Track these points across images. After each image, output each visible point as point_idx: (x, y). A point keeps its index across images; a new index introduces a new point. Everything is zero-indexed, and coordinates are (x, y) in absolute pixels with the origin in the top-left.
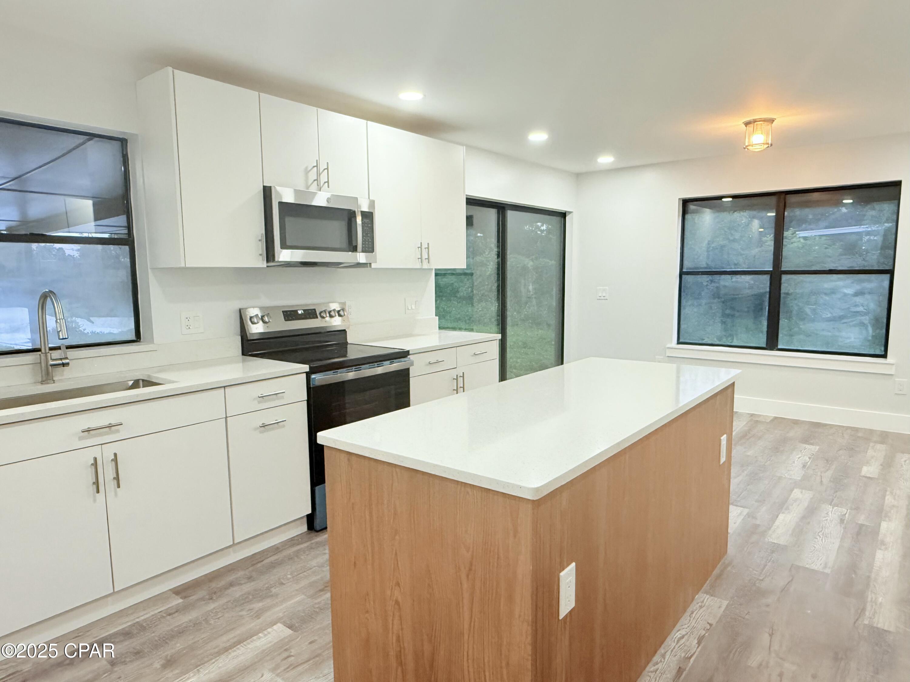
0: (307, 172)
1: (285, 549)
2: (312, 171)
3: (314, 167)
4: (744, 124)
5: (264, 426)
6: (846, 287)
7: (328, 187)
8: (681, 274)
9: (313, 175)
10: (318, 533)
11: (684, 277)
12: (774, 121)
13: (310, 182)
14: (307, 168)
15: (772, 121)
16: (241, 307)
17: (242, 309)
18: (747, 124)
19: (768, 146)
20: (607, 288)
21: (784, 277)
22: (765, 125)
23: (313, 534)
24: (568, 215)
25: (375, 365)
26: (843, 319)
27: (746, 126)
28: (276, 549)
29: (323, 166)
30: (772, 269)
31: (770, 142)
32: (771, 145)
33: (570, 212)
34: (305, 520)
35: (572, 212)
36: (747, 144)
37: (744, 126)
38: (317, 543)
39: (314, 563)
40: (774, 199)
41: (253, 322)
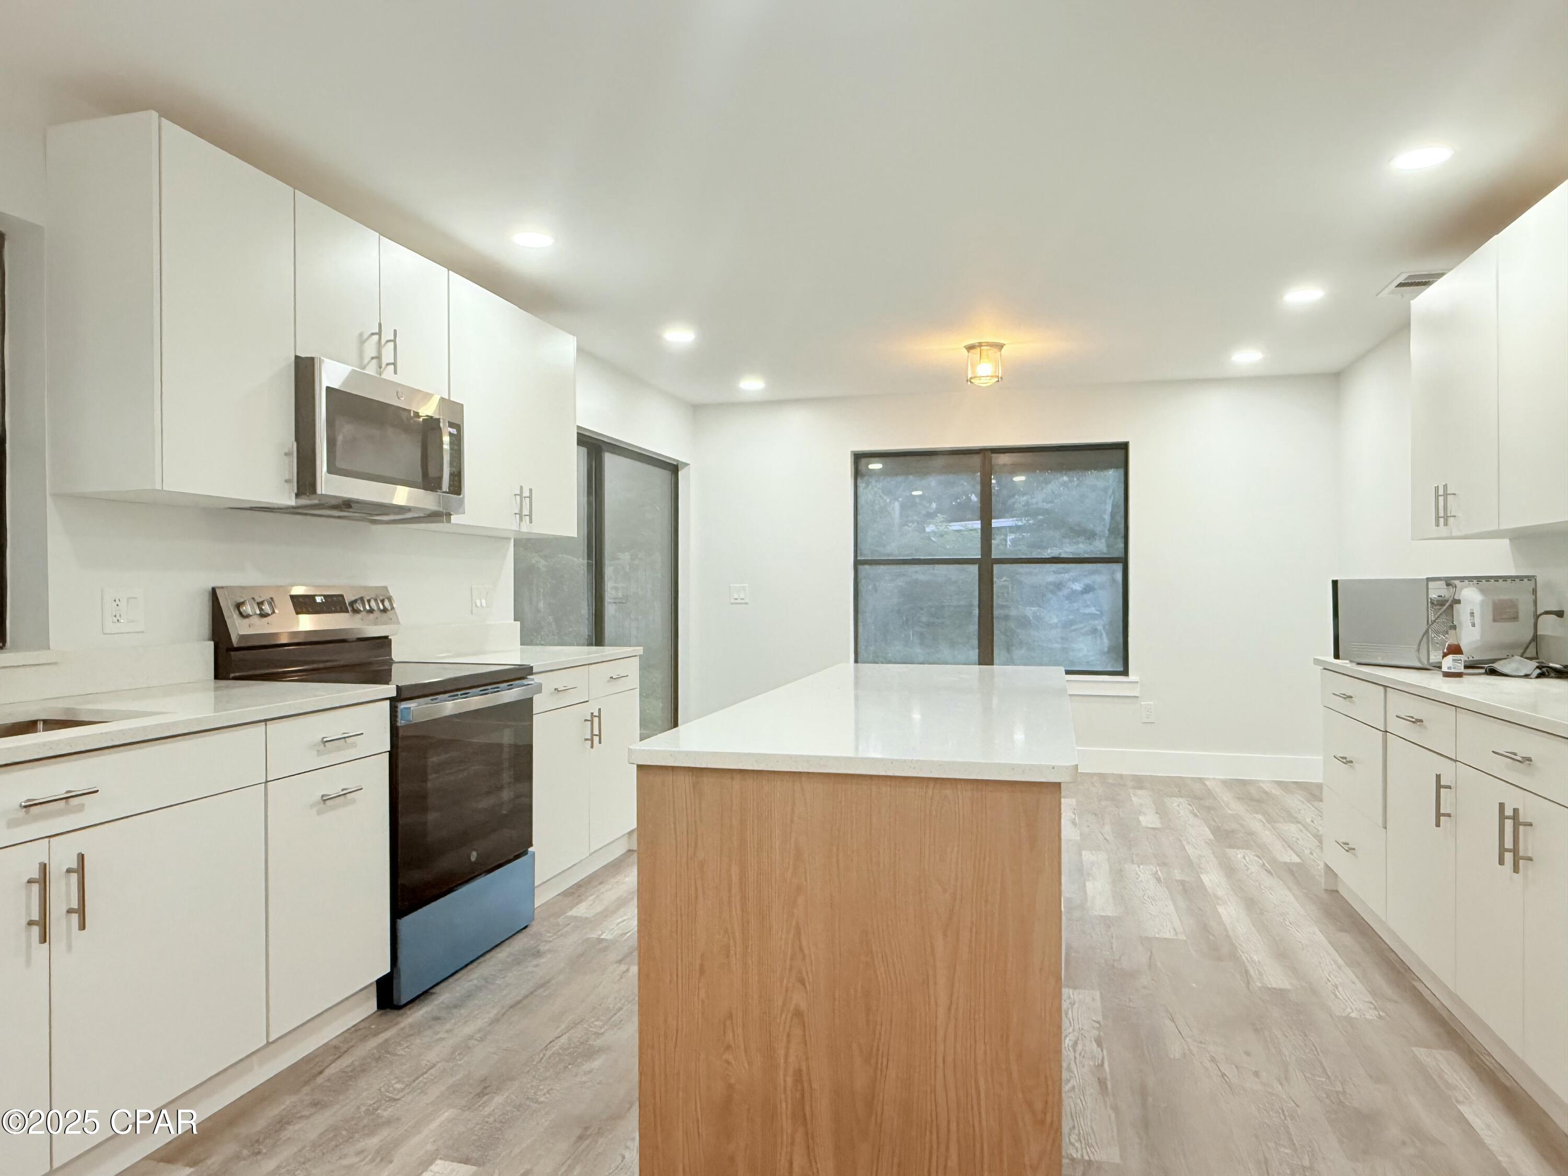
0: (362, 341)
1: (353, 1046)
2: (369, 341)
3: (373, 334)
4: (966, 348)
5: (325, 799)
6: (1075, 580)
7: (395, 373)
8: (857, 563)
9: (370, 349)
10: (401, 1012)
11: (861, 567)
12: (1002, 347)
13: (366, 360)
14: (361, 335)
15: (1000, 346)
16: (214, 585)
17: (219, 588)
18: (970, 348)
19: (997, 379)
20: (747, 585)
21: (996, 568)
22: (993, 352)
23: (393, 1014)
24: (682, 469)
25: (488, 689)
26: (1071, 625)
27: (968, 352)
28: (334, 1050)
29: (387, 335)
30: (980, 557)
31: (1000, 376)
32: (1001, 378)
33: (687, 464)
34: (374, 990)
35: (689, 464)
36: (969, 376)
37: (966, 351)
38: (411, 1026)
39: (432, 1056)
40: (976, 460)
41: (244, 614)
